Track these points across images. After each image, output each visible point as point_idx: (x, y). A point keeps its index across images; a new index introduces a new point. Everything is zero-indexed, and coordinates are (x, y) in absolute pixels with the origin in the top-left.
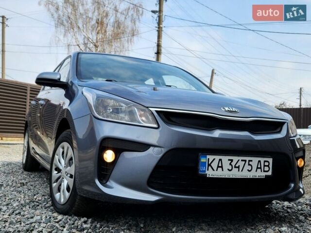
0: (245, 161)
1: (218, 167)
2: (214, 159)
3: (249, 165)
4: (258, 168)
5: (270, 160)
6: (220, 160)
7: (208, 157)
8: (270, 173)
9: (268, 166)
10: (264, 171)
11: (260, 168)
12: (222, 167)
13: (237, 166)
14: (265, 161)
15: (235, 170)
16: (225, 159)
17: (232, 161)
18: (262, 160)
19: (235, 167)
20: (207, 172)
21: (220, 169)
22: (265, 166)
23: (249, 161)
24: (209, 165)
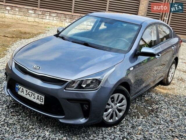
0: (32, 93)
1: (22, 91)
2: (20, 88)
3: (34, 95)
4: (37, 99)
5: (43, 97)
6: (23, 89)
7: (19, 86)
8: (43, 103)
9: (42, 99)
10: (40, 101)
11: (39, 99)
12: (23, 92)
13: (29, 94)
14: (41, 97)
15: (28, 96)
16: (25, 89)
17: (27, 91)
18: (40, 96)
19: (28, 94)
20: (18, 92)
21: (22, 92)
22: (41, 99)
23: (34, 94)
24: (19, 89)
